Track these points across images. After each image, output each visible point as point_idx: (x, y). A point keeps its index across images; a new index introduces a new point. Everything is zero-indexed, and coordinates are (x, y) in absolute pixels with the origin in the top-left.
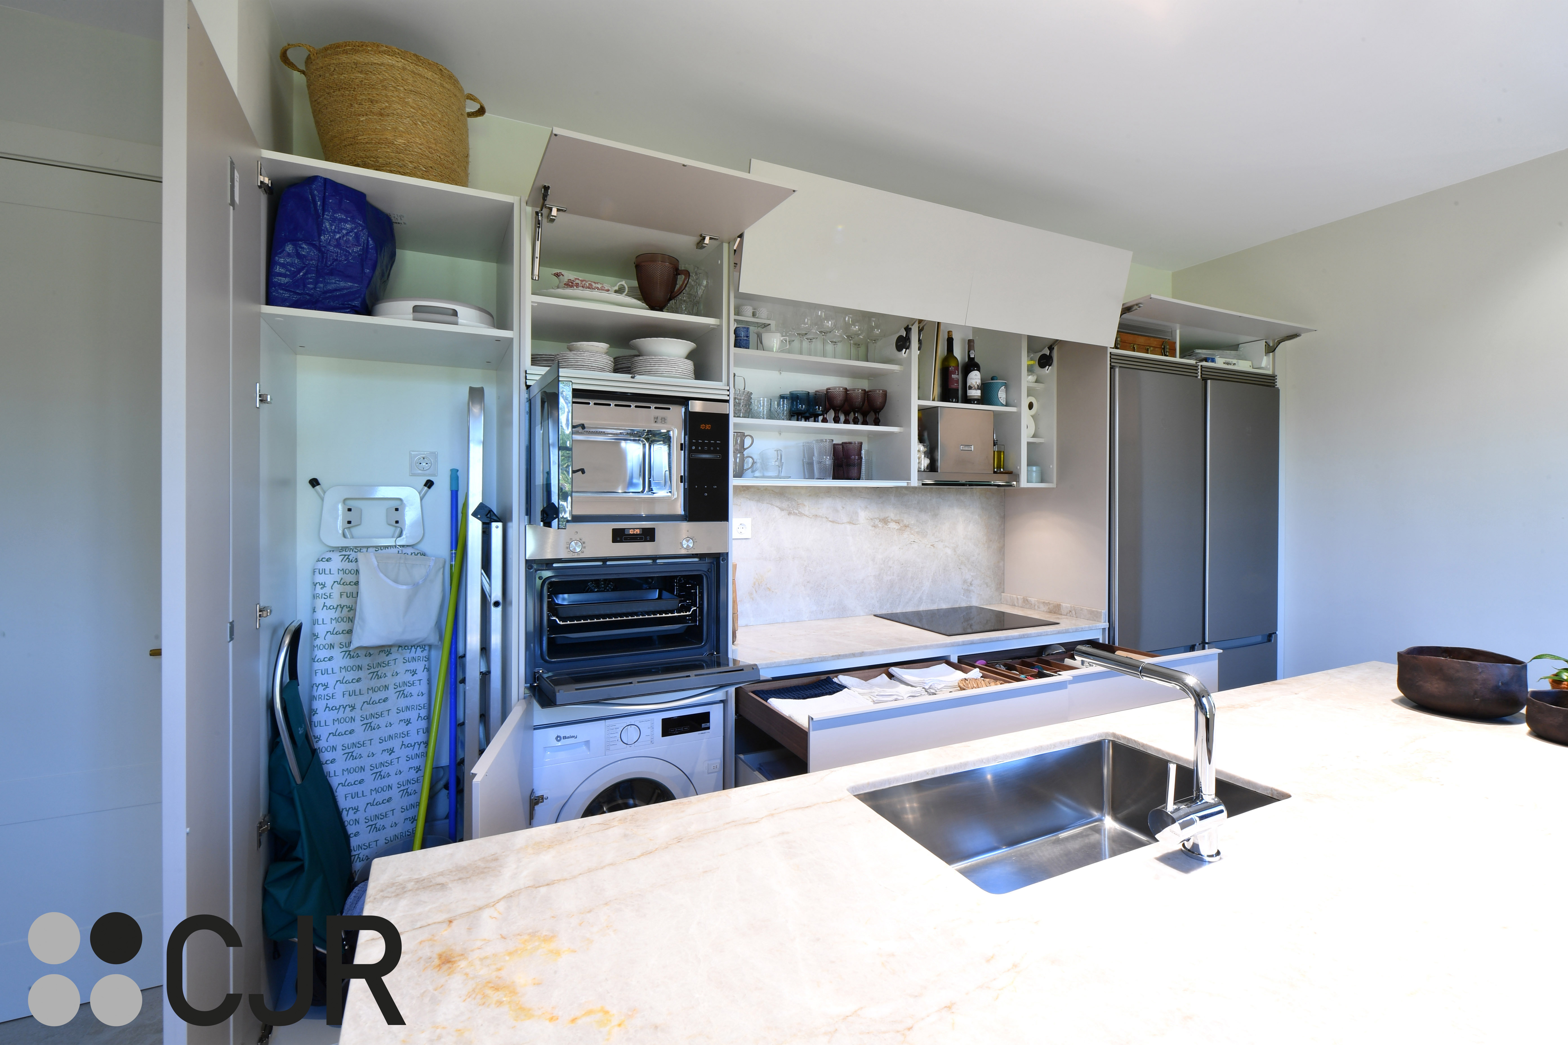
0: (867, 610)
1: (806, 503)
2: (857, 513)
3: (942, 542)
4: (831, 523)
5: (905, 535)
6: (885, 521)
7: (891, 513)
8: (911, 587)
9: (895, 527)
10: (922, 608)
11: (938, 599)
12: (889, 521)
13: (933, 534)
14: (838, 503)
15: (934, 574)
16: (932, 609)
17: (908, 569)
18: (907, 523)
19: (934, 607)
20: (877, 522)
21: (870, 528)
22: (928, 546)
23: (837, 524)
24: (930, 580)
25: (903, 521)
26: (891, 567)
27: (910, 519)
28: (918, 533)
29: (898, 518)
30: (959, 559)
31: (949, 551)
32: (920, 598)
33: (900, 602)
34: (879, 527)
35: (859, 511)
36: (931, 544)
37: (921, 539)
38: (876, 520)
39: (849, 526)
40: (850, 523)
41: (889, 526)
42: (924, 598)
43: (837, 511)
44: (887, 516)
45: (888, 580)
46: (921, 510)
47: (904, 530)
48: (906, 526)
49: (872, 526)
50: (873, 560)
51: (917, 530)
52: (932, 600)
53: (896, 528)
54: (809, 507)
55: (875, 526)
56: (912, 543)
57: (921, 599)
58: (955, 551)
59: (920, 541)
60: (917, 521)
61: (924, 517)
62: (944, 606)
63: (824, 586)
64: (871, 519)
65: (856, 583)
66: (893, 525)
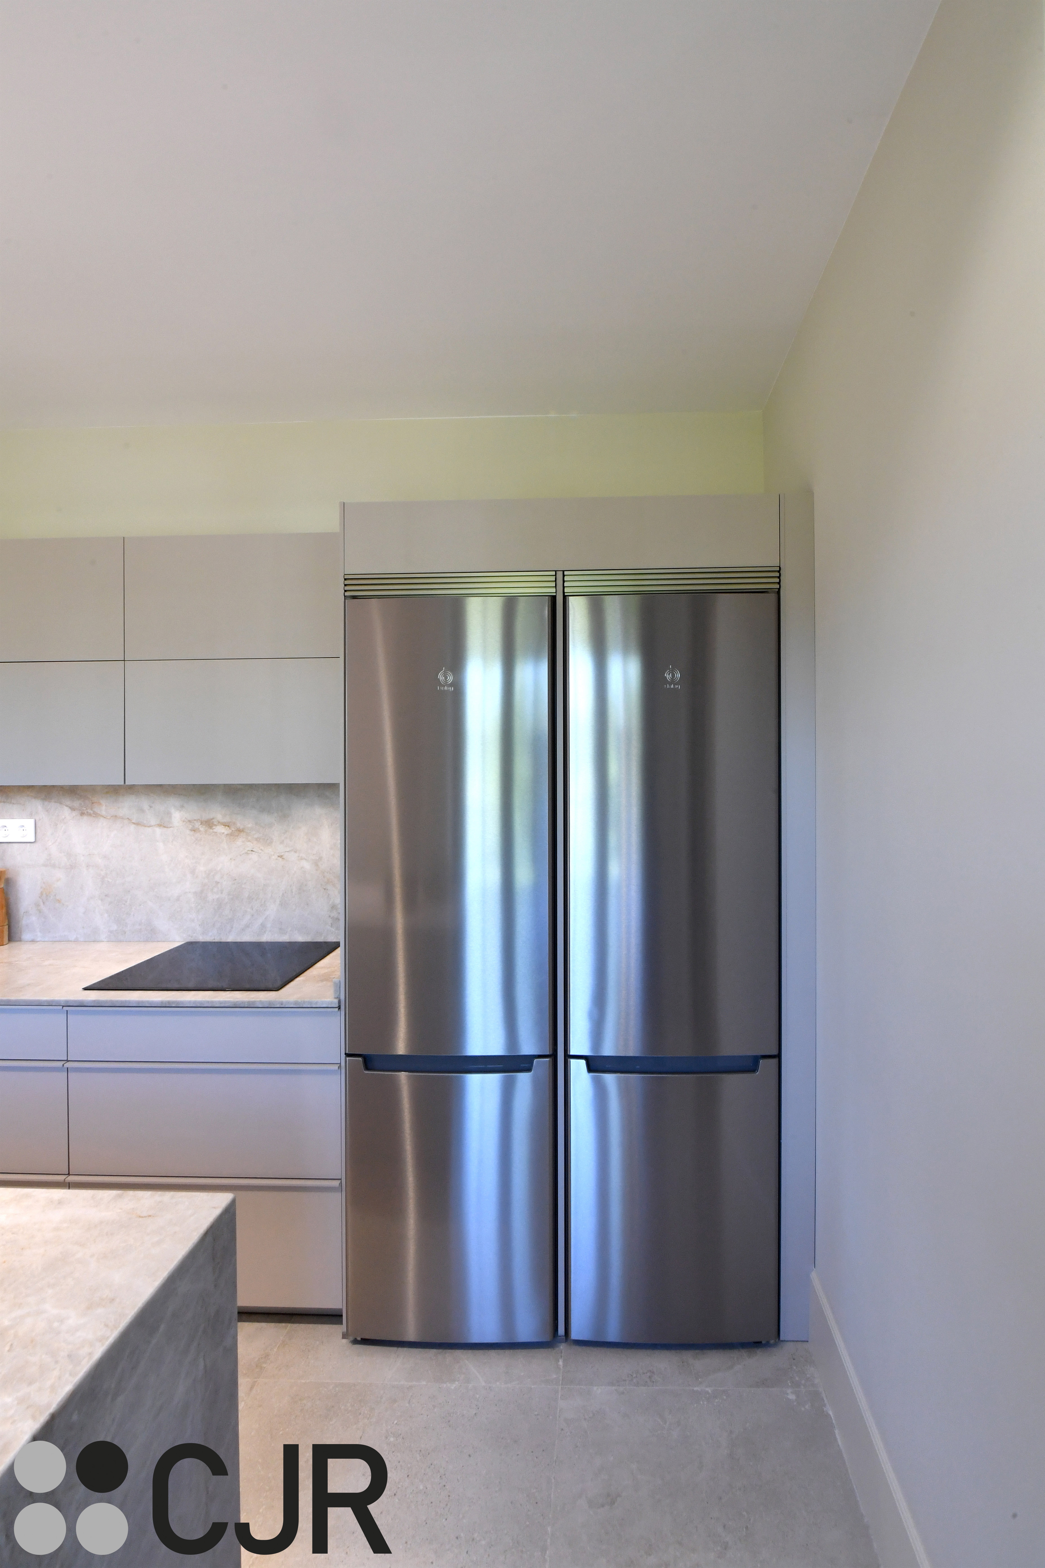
0: (184, 936)
1: (103, 802)
2: (169, 814)
3: (295, 852)
4: (134, 826)
5: (239, 842)
6: (209, 824)
7: (218, 812)
8: (249, 910)
9: (223, 831)
10: (266, 938)
11: (290, 929)
12: (215, 823)
13: (282, 842)
14: (144, 802)
15: (283, 894)
16: (281, 941)
17: (243, 886)
18: (241, 827)
19: (285, 938)
20: (197, 825)
21: (188, 832)
22: (273, 857)
23: (143, 827)
24: (278, 902)
25: (234, 824)
26: (219, 883)
27: (246, 821)
28: (257, 840)
29: (227, 819)
30: (324, 877)
31: (307, 865)
32: (261, 924)
33: (232, 928)
34: (200, 831)
35: (173, 810)
36: (278, 854)
37: (262, 848)
38: (195, 822)
39: (158, 831)
40: (160, 825)
41: (215, 830)
42: (269, 925)
43: (142, 811)
44: (212, 817)
45: (214, 899)
46: (263, 810)
47: (237, 836)
48: (240, 831)
49: (191, 830)
50: (193, 872)
51: (256, 836)
52: (280, 929)
53: (226, 833)
54: (106, 806)
55: (194, 830)
56: (249, 852)
57: (263, 926)
58: (317, 865)
59: (261, 850)
60: (256, 824)
61: (266, 818)
62: (300, 938)
63: (126, 902)
64: (190, 821)
65: (169, 900)
66: (220, 829)
